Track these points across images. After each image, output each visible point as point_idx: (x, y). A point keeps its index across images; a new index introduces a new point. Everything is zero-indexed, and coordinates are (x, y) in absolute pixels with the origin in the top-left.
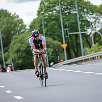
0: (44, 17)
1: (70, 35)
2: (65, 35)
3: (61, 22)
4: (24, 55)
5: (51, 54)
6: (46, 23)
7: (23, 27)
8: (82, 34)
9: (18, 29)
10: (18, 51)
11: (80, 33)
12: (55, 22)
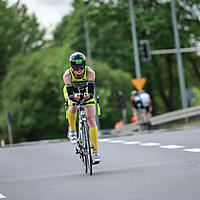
0: (90, 10)
1: (154, 56)
2: (140, 57)
3: (130, 25)
4: (39, 104)
5: (105, 102)
6: (93, 25)
7: (37, 36)
8: (183, 54)
9: (26, 39)
10: (24, 95)
11: (178, 51)
12: (115, 23)
